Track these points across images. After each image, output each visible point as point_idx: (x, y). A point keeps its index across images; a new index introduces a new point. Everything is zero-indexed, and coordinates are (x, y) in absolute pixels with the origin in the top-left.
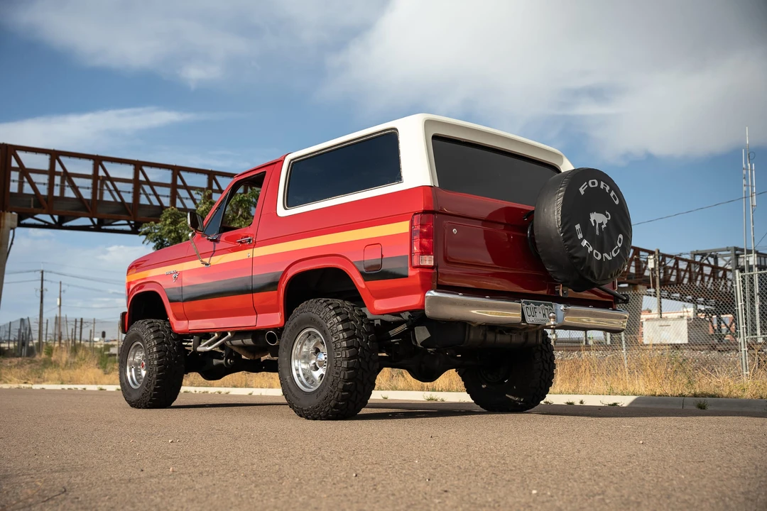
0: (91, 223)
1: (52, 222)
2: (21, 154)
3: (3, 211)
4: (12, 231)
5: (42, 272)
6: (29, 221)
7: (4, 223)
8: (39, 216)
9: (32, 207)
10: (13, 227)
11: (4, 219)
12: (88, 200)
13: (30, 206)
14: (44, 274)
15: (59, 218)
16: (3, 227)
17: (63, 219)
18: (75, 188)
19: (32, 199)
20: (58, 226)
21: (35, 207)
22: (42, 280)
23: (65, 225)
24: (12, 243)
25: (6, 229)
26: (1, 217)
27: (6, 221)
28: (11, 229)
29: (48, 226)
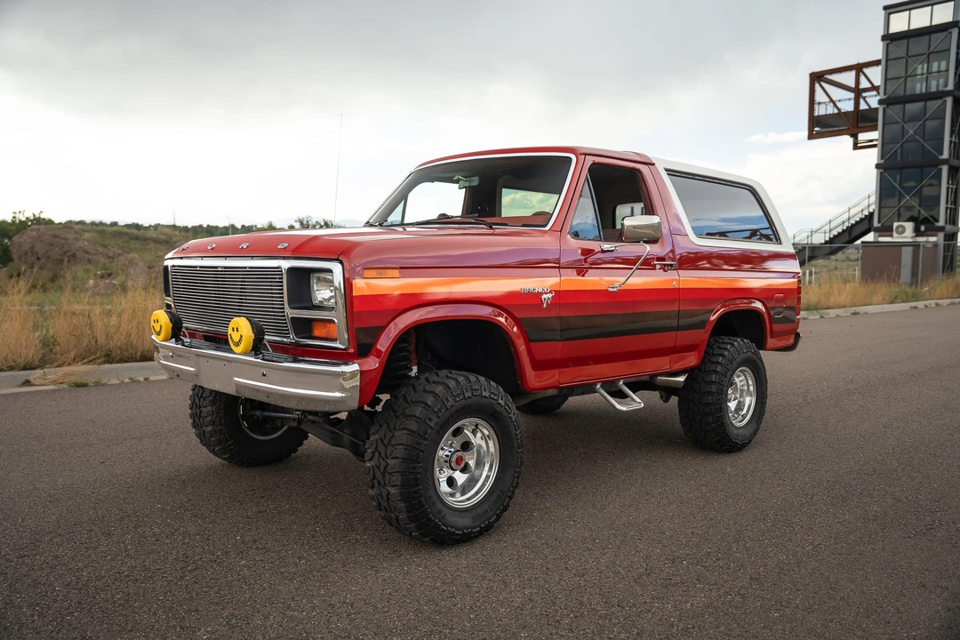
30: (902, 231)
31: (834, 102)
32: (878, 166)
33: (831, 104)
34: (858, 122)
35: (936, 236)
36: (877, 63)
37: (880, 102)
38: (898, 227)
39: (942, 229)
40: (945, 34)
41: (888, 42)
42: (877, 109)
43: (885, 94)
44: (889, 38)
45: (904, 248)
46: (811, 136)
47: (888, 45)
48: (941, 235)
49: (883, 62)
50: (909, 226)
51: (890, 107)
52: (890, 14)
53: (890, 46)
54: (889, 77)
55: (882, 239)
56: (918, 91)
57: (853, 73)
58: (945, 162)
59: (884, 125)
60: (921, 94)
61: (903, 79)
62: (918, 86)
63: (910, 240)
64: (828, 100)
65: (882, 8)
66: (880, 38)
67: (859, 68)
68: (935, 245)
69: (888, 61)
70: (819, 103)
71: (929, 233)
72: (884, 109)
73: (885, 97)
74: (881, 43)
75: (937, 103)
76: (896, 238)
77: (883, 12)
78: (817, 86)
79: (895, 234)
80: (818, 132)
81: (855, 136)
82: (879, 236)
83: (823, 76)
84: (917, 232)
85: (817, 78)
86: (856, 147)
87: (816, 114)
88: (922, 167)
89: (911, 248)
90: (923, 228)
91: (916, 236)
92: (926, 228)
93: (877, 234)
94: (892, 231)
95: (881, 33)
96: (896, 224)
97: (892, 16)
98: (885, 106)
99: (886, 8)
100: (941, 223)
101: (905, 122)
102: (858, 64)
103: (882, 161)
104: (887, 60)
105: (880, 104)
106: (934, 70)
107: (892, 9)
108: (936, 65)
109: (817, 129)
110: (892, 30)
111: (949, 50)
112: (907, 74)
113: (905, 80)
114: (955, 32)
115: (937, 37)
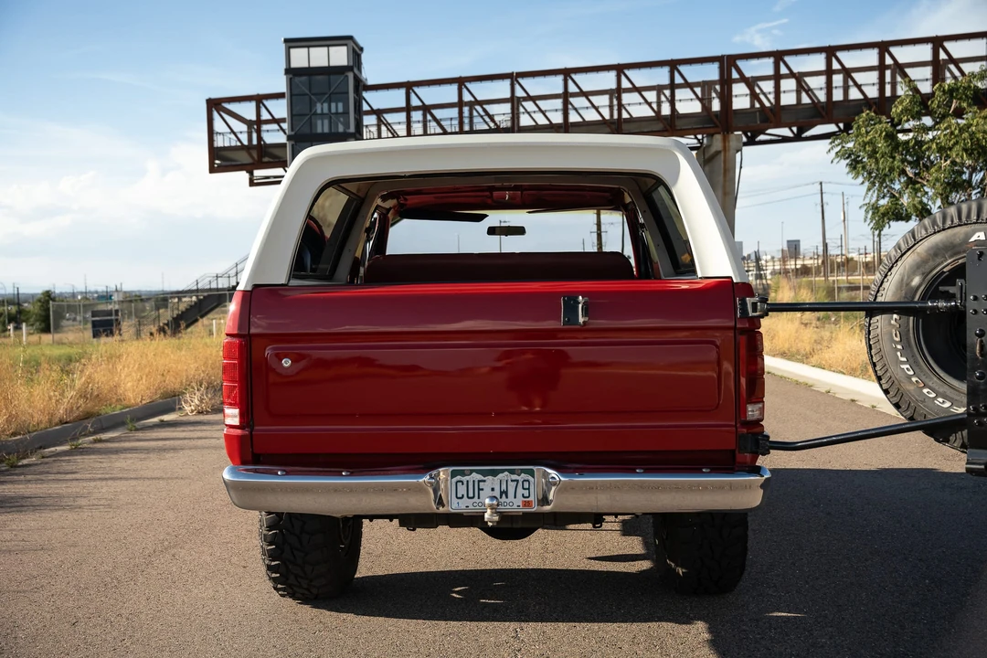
0: (836, 129)
1: (791, 135)
2: (741, 64)
3: (728, 133)
4: (738, 155)
6: (762, 137)
7: (729, 146)
8: (769, 131)
10: (738, 147)
11: (729, 142)
12: (823, 102)
13: (756, 122)
15: (798, 129)
16: (729, 150)
17: (801, 130)
18: (809, 91)
19: (757, 113)
20: (798, 138)
21: (761, 122)
23: (804, 135)
24: (741, 167)
25: (732, 151)
26: (725, 140)
27: (731, 143)
28: (738, 151)
29: (785, 140)
31: (235, 134)
33: (233, 136)
34: (262, 157)
36: (280, 96)
37: (289, 138)
40: (342, 77)
41: (291, 76)
42: (285, 144)
43: (292, 130)
44: (291, 72)
46: (212, 170)
47: (291, 79)
49: (288, 95)
51: (298, 144)
52: (290, 48)
53: (293, 80)
54: (294, 113)
56: (319, 130)
57: (253, 105)
60: (323, 134)
61: (307, 118)
62: (319, 125)
64: (229, 131)
65: (282, 41)
66: (283, 72)
67: (259, 100)
69: (293, 95)
70: (217, 133)
72: (293, 145)
73: (293, 133)
74: (285, 77)
77: (284, 45)
78: (215, 114)
80: (219, 166)
81: (251, 173)
83: (220, 104)
85: (215, 105)
86: (252, 183)
87: (215, 145)
95: (284, 66)
97: (292, 51)
98: (293, 143)
99: (286, 41)
102: (258, 95)
104: (291, 95)
105: (288, 140)
106: (333, 110)
107: (291, 43)
108: (333, 105)
109: (217, 162)
110: (294, 64)
111: (347, 93)
112: (313, 111)
113: (310, 118)
114: (351, 76)
115: (336, 79)
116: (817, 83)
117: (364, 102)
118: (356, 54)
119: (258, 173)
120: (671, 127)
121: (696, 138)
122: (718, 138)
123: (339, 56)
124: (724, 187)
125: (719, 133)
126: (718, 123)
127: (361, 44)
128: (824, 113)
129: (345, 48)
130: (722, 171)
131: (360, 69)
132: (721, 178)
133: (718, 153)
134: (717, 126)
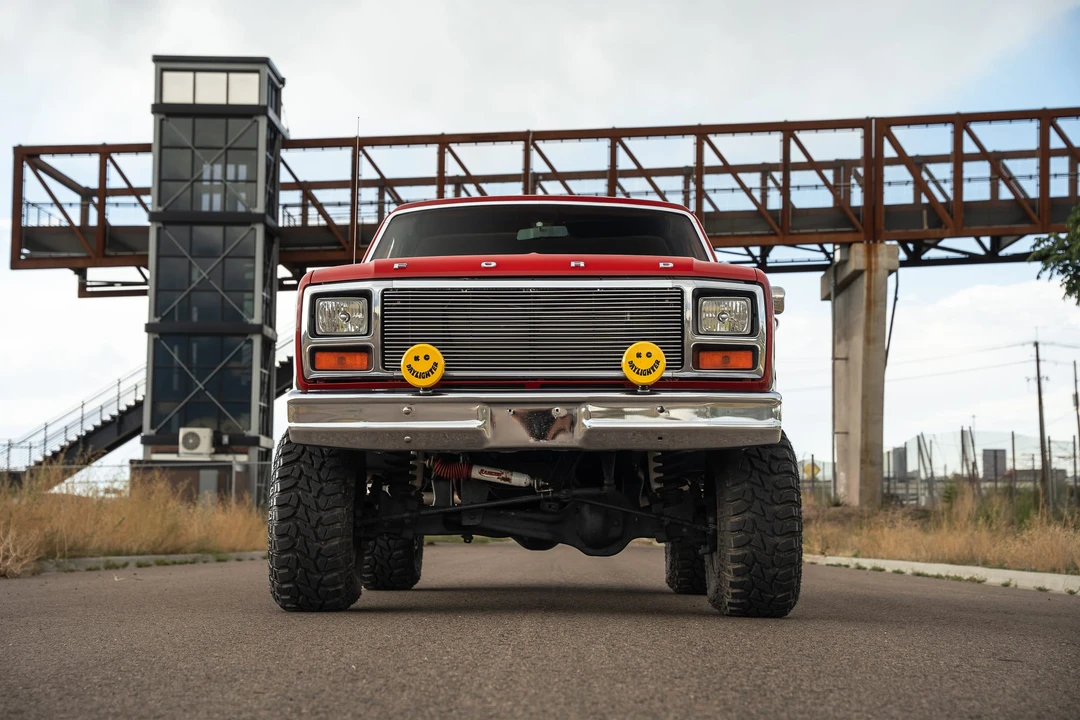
1: (982, 252)
2: (898, 132)
3: (875, 242)
5: (1036, 344)
6: (932, 254)
7: (876, 263)
8: (945, 243)
9: (926, 227)
10: (892, 268)
11: (876, 256)
12: (1034, 200)
13: (922, 227)
14: (1040, 346)
15: (992, 243)
16: (876, 270)
17: (997, 244)
18: (1011, 181)
19: (925, 212)
20: (992, 257)
21: (930, 227)
22: (1038, 361)
23: (1003, 253)
24: (896, 299)
25: (882, 272)
26: (870, 253)
27: (880, 259)
28: (891, 272)
29: (971, 259)
30: (193, 442)
31: (60, 206)
32: (149, 328)
33: (55, 210)
34: (104, 247)
35: (246, 453)
36: (144, 148)
37: (153, 217)
38: (186, 437)
39: (255, 441)
40: (248, 122)
41: (162, 116)
42: (146, 229)
43: (159, 204)
44: (163, 110)
45: (203, 473)
46: (16, 263)
47: (161, 121)
48: (254, 452)
49: (155, 148)
50: (205, 434)
51: (169, 227)
52: (163, 70)
53: (165, 122)
54: (165, 176)
55: (156, 457)
56: (205, 207)
58: (258, 329)
59: (158, 257)
60: (211, 213)
61: (189, 183)
62: (206, 198)
63: (208, 459)
64: (50, 200)
65: (150, 59)
66: (149, 109)
67: (105, 152)
68: (247, 467)
69: (164, 148)
70: (28, 204)
71: (234, 447)
72: (159, 229)
73: (160, 209)
74: (151, 118)
75: (243, 231)
76: (184, 455)
77: (152, 66)
78: (28, 172)
79: (181, 449)
80: (29, 258)
81: (81, 273)
82: (153, 452)
83: (38, 156)
84: (218, 446)
85: (27, 157)
86: (83, 292)
87: (24, 224)
88: (222, 335)
89: (214, 473)
90: (226, 439)
91: (216, 453)
92: (230, 439)
93: (149, 448)
94: (176, 443)
95: (151, 100)
96: (182, 432)
97: (166, 75)
98: (160, 225)
99: (157, 59)
100: (254, 431)
101: (192, 257)
102: (104, 145)
103: (157, 320)
104: (162, 147)
105: (151, 220)
106: (231, 176)
107: (166, 64)
108: (231, 169)
109: (25, 251)
110: (169, 98)
111: (256, 149)
112: (195, 177)
113: (192, 185)
114: (263, 122)
115: (237, 125)
116: (1024, 170)
117: (282, 165)
118: (274, 86)
119: (95, 274)
120: (782, 228)
121: (823, 250)
122: (859, 249)
123: (246, 90)
124: (867, 329)
125: (862, 242)
126: (860, 227)
127: (283, 73)
128: (1035, 217)
129: (255, 77)
130: (864, 304)
131: (278, 112)
132: (862, 315)
133: (858, 274)
134: (857, 231)
